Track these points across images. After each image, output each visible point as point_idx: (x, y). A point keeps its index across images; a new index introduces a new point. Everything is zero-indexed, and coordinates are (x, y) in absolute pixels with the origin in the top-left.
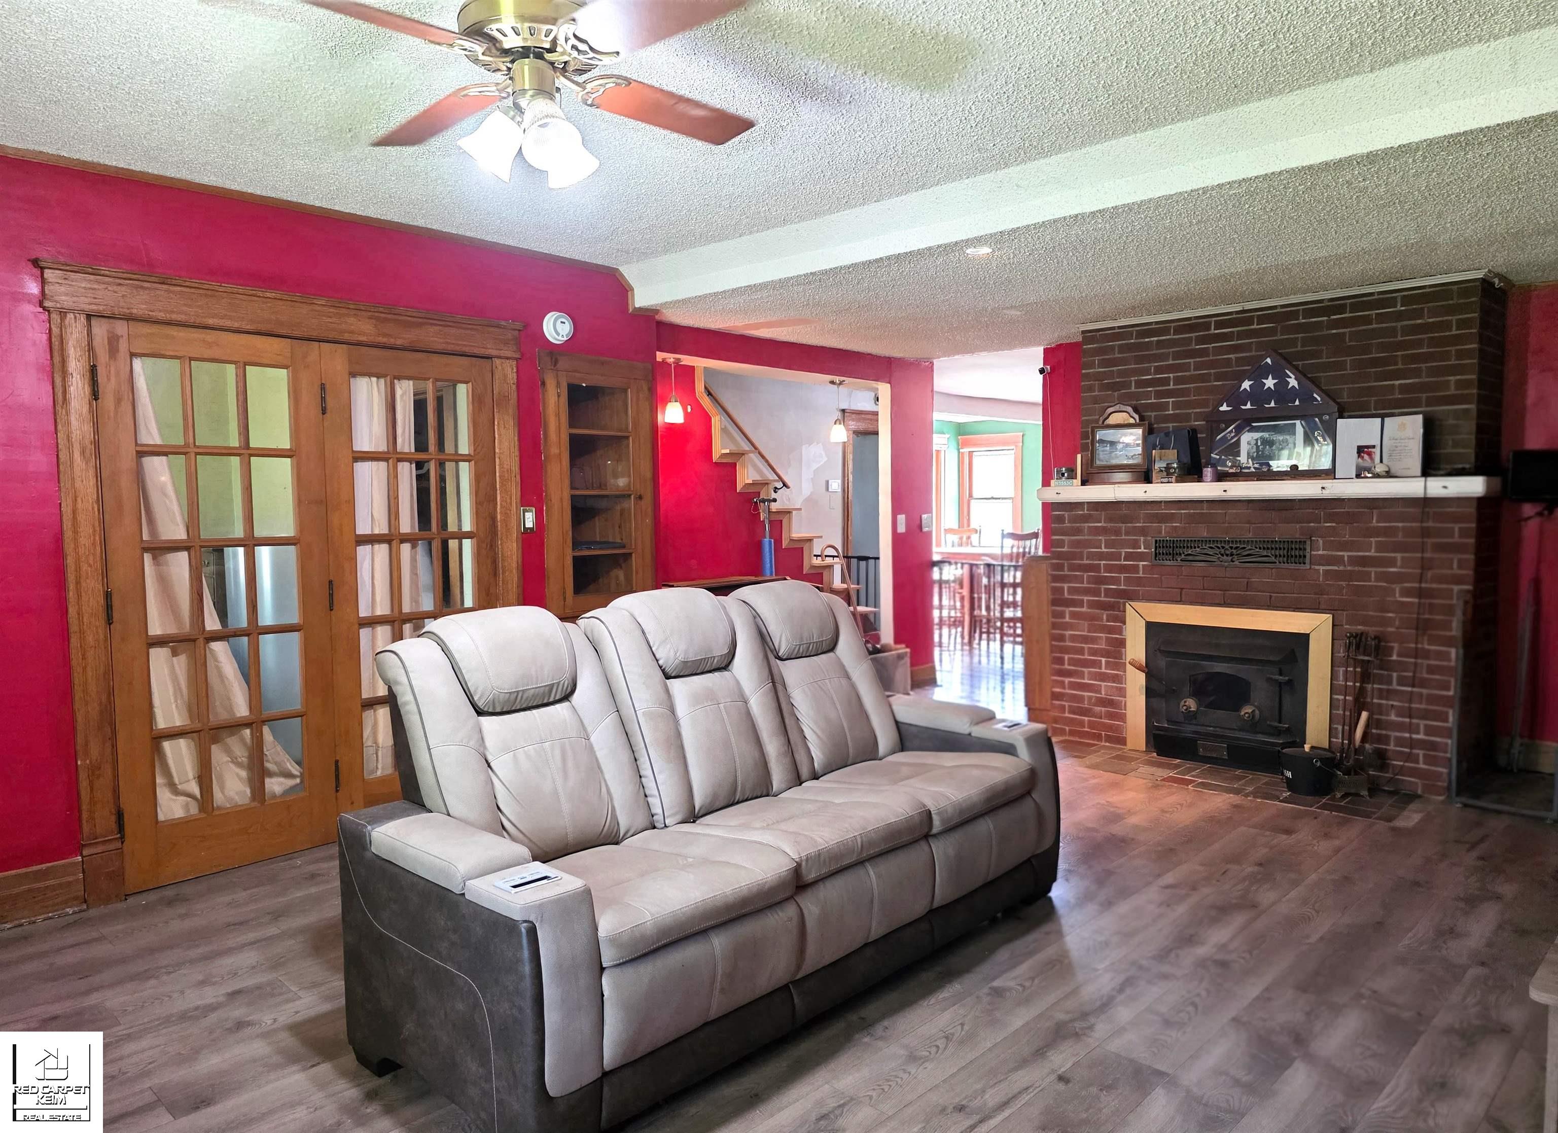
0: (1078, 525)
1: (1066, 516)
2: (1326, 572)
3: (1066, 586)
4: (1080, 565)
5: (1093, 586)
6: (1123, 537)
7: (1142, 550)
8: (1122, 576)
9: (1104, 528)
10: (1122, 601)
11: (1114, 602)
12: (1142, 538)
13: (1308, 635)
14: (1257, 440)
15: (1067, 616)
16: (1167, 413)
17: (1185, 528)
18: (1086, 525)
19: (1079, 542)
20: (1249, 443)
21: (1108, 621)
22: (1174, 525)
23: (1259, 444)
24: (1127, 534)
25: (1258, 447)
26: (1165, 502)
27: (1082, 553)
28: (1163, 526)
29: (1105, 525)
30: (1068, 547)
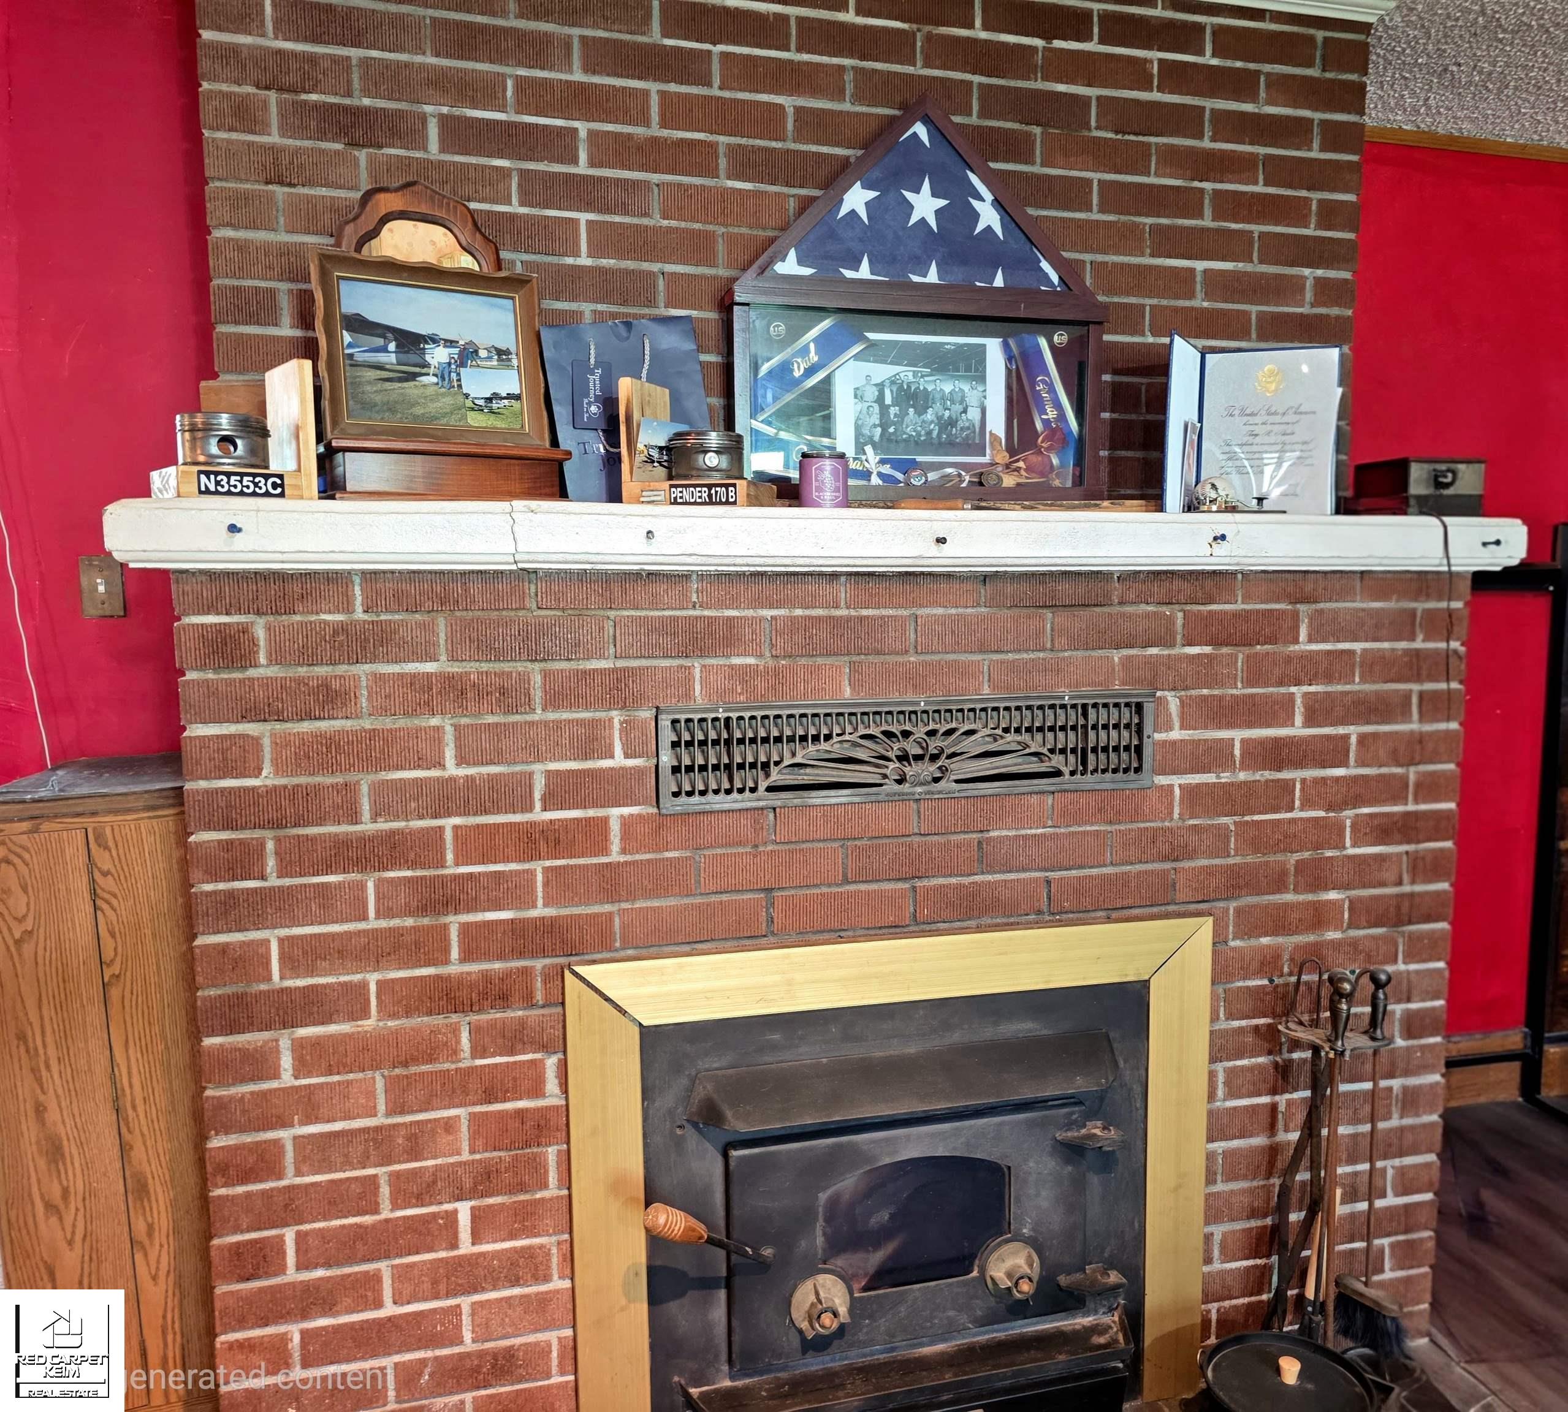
0: (322, 671)
1: (260, 633)
2: (1191, 793)
3: (272, 937)
4: (342, 844)
5: (409, 922)
6: (538, 715)
7: (619, 760)
8: (538, 867)
9: (449, 680)
10: (539, 964)
11: (508, 974)
12: (617, 717)
13: (1145, 984)
14: (881, 387)
15: (286, 1061)
16: (570, 261)
17: (776, 672)
18: (363, 670)
19: (331, 743)
20: (858, 395)
21: (479, 1051)
22: (736, 661)
23: (888, 400)
24: (553, 700)
25: (884, 409)
26: (702, 576)
27: (349, 790)
28: (697, 665)
29: (455, 668)
30: (278, 771)
